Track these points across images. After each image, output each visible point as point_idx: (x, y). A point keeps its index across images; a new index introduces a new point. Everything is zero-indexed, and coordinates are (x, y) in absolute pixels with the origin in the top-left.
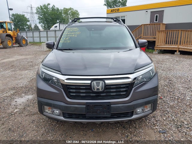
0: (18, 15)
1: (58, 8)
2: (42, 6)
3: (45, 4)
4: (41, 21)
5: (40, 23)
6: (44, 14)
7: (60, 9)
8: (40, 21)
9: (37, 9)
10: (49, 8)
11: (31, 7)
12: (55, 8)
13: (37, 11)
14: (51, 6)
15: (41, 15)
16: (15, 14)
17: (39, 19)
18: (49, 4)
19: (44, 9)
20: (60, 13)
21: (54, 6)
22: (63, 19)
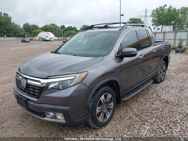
0: (135, 19)
1: (175, 9)
2: (158, 8)
3: (162, 6)
4: (155, 23)
5: (153, 25)
6: (159, 16)
7: (177, 9)
8: (153, 23)
9: (152, 11)
10: (165, 9)
11: (146, 11)
12: (172, 9)
13: (152, 14)
14: (167, 7)
15: (156, 17)
16: (132, 18)
17: (153, 22)
18: (166, 5)
19: (160, 11)
20: (177, 13)
21: (171, 6)
22: (179, 20)
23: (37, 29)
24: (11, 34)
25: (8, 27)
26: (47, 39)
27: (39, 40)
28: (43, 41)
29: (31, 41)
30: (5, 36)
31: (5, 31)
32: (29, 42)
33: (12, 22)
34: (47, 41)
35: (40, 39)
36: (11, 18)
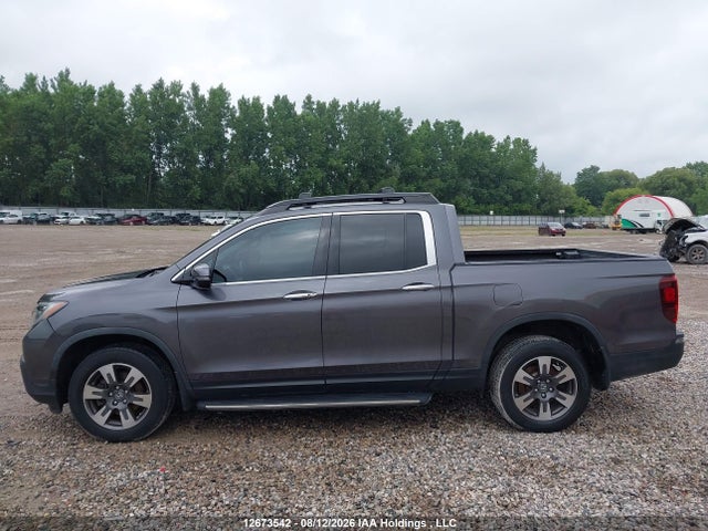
23: (628, 185)
24: (526, 207)
25: (519, 185)
26: (646, 227)
27: (614, 229)
28: (628, 230)
29: (568, 231)
30: (492, 212)
31: (509, 198)
32: (563, 234)
33: (538, 165)
34: (643, 231)
35: (621, 225)
36: (534, 151)
